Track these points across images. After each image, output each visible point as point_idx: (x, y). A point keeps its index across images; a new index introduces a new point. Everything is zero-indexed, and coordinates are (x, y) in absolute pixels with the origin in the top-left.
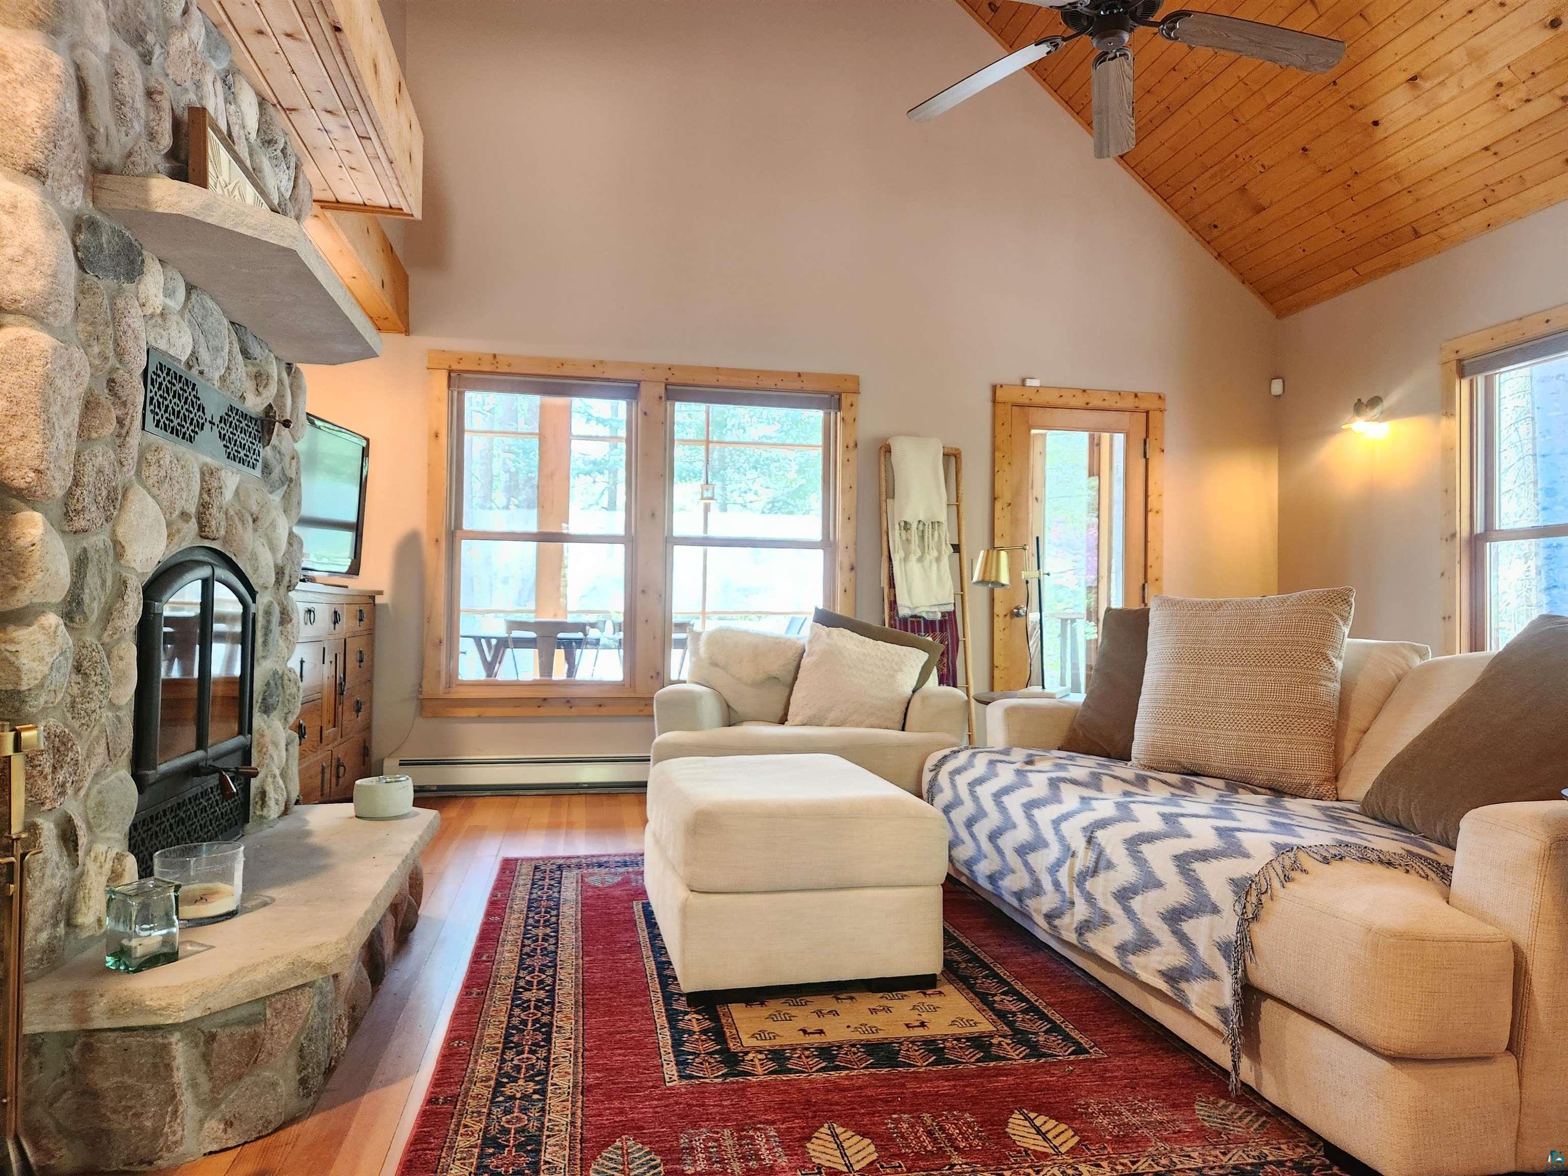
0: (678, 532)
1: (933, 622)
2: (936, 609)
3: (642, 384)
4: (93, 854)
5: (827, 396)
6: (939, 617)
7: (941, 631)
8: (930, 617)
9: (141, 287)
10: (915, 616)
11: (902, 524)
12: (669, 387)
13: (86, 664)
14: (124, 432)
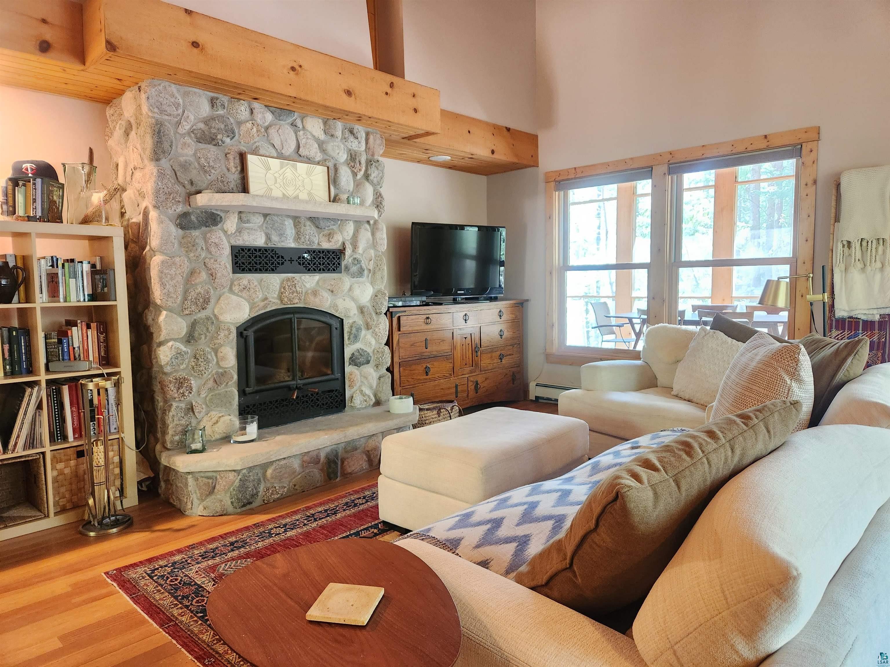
0: (685, 257)
1: (872, 323)
2: (875, 312)
3: (653, 167)
4: (209, 415)
5: (790, 148)
6: (877, 318)
7: (880, 329)
8: (870, 318)
9: (225, 226)
10: (851, 317)
11: (845, 243)
12: (670, 166)
13: (197, 356)
14: (214, 278)
